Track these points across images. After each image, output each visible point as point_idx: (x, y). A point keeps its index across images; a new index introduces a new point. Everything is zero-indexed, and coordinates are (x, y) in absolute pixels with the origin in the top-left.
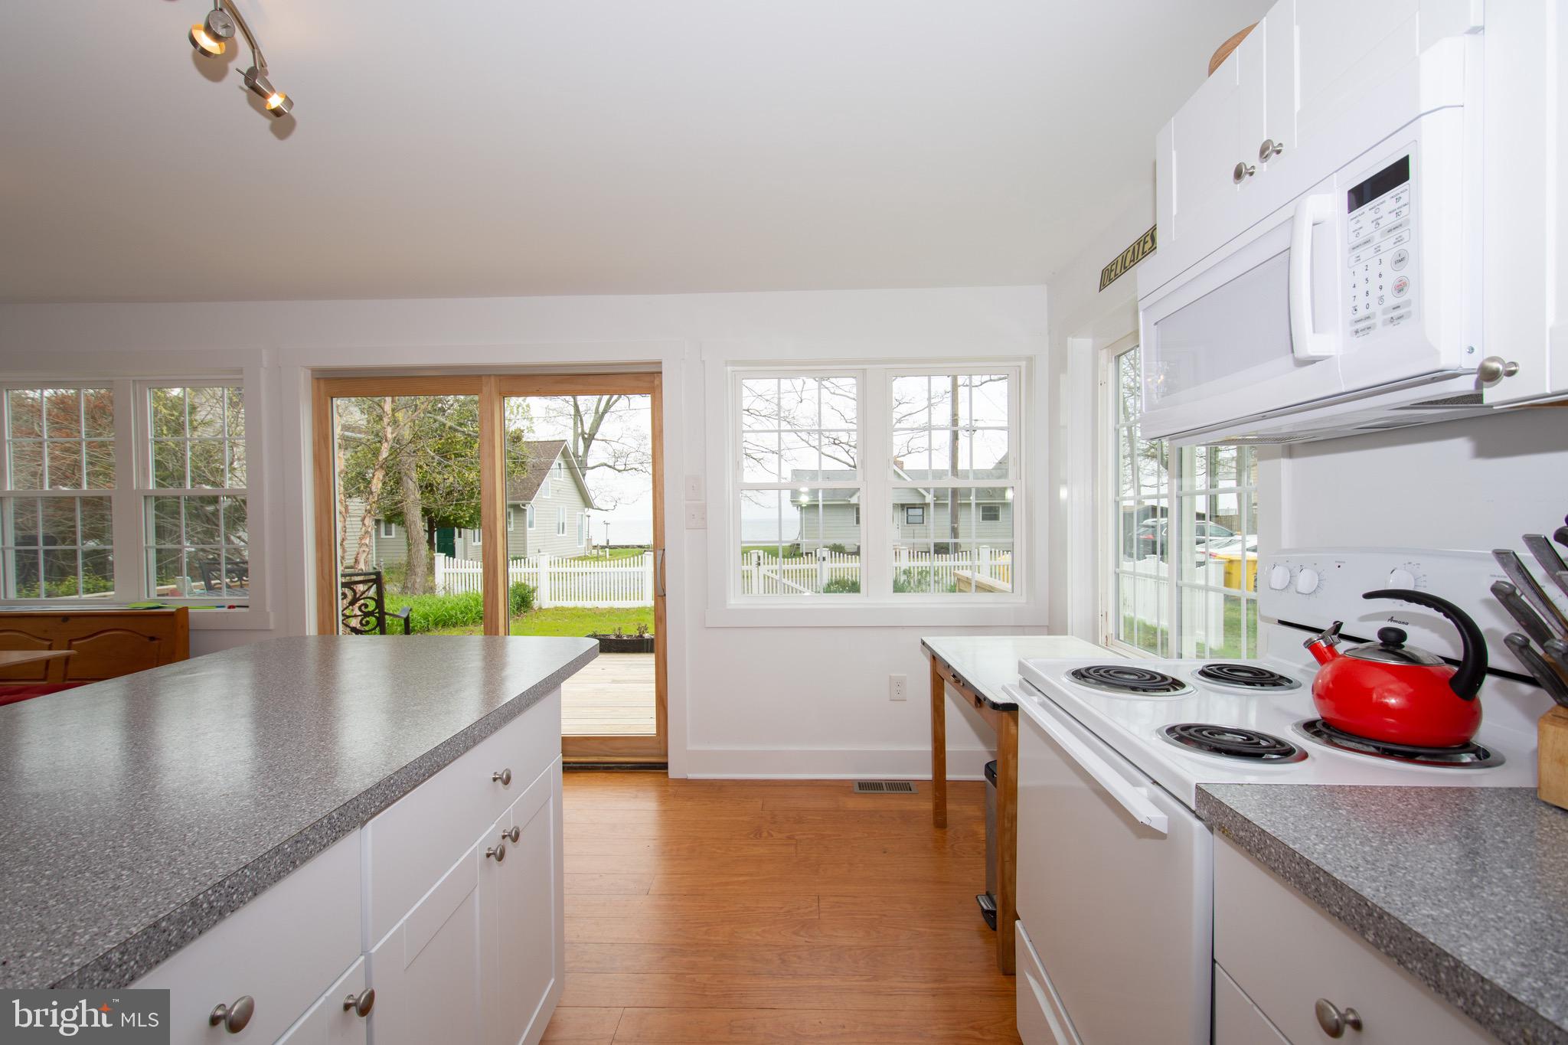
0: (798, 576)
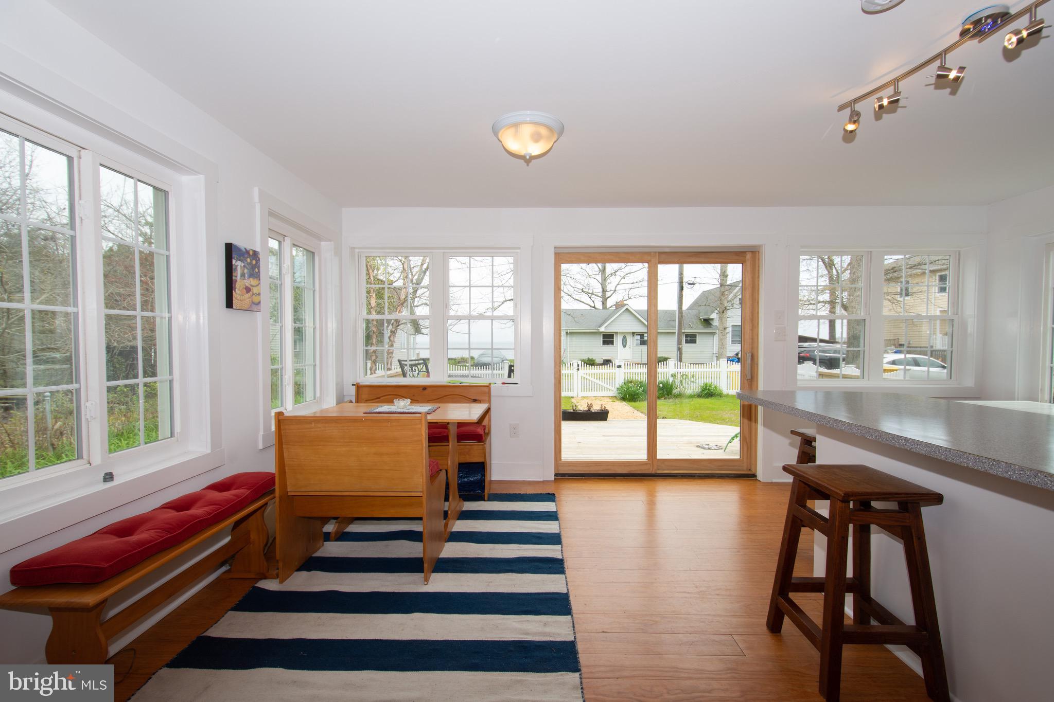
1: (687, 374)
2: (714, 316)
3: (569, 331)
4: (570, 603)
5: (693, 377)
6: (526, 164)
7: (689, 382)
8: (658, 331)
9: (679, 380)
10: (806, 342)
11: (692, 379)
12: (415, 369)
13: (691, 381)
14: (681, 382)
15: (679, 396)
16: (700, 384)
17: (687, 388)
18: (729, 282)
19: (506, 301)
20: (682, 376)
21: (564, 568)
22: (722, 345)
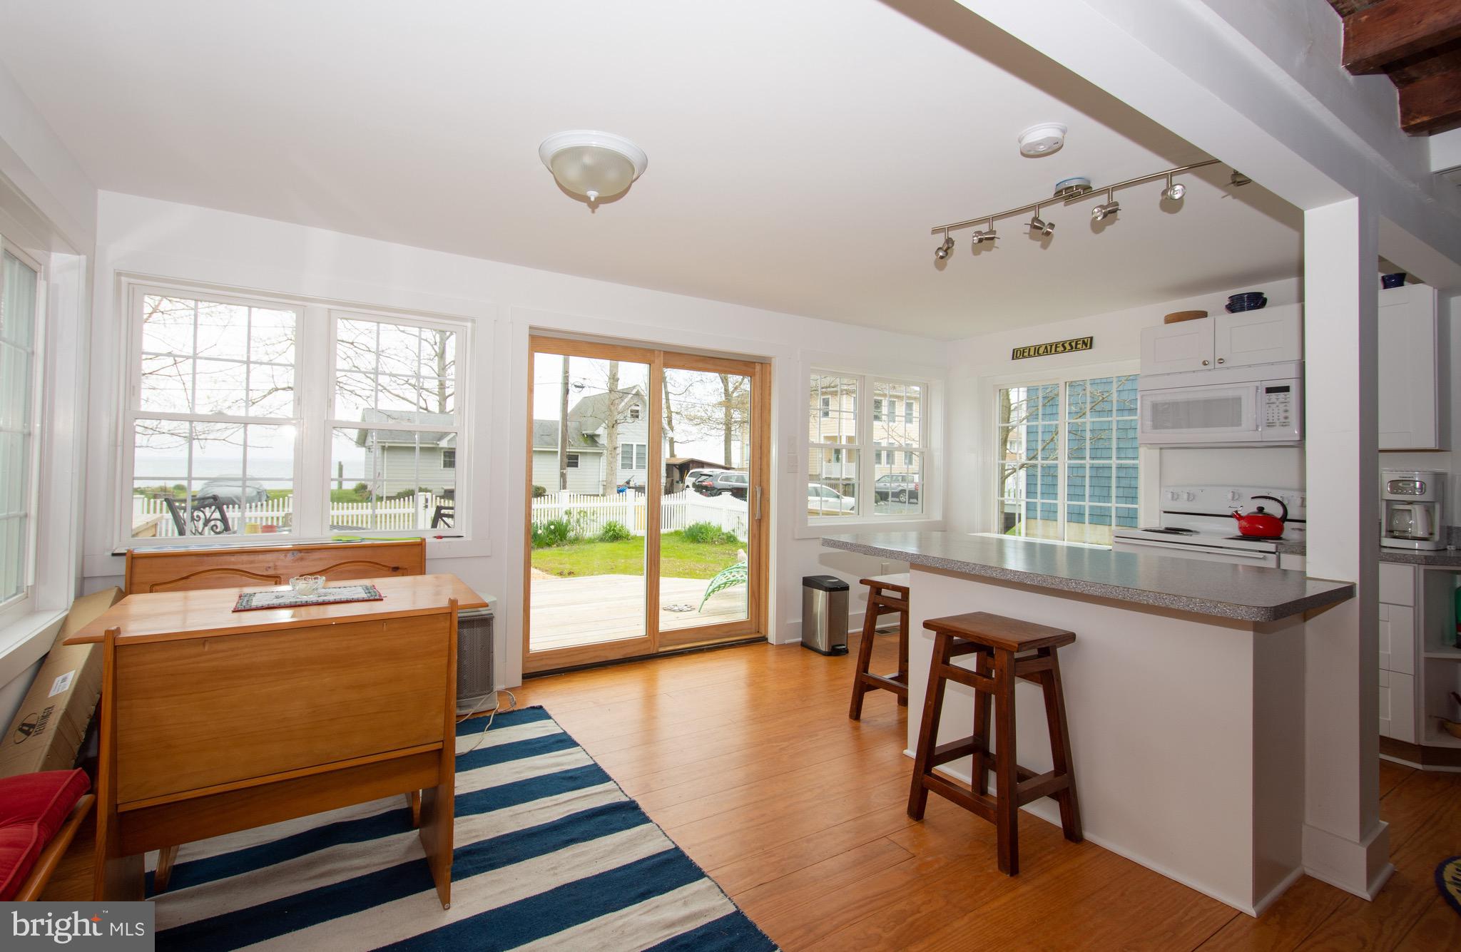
0: (402, 521)
1: (585, 510)
2: (600, 431)
3: (387, 445)
4: (692, 860)
5: (593, 515)
6: (590, 210)
7: (588, 521)
8: (534, 449)
9: (575, 518)
10: (703, 467)
11: (592, 517)
12: (198, 516)
13: (590, 520)
14: (578, 521)
15: (577, 540)
16: (602, 524)
17: (585, 529)
18: (620, 387)
19: (277, 389)
20: (580, 513)
21: (644, 814)
22: (612, 470)
